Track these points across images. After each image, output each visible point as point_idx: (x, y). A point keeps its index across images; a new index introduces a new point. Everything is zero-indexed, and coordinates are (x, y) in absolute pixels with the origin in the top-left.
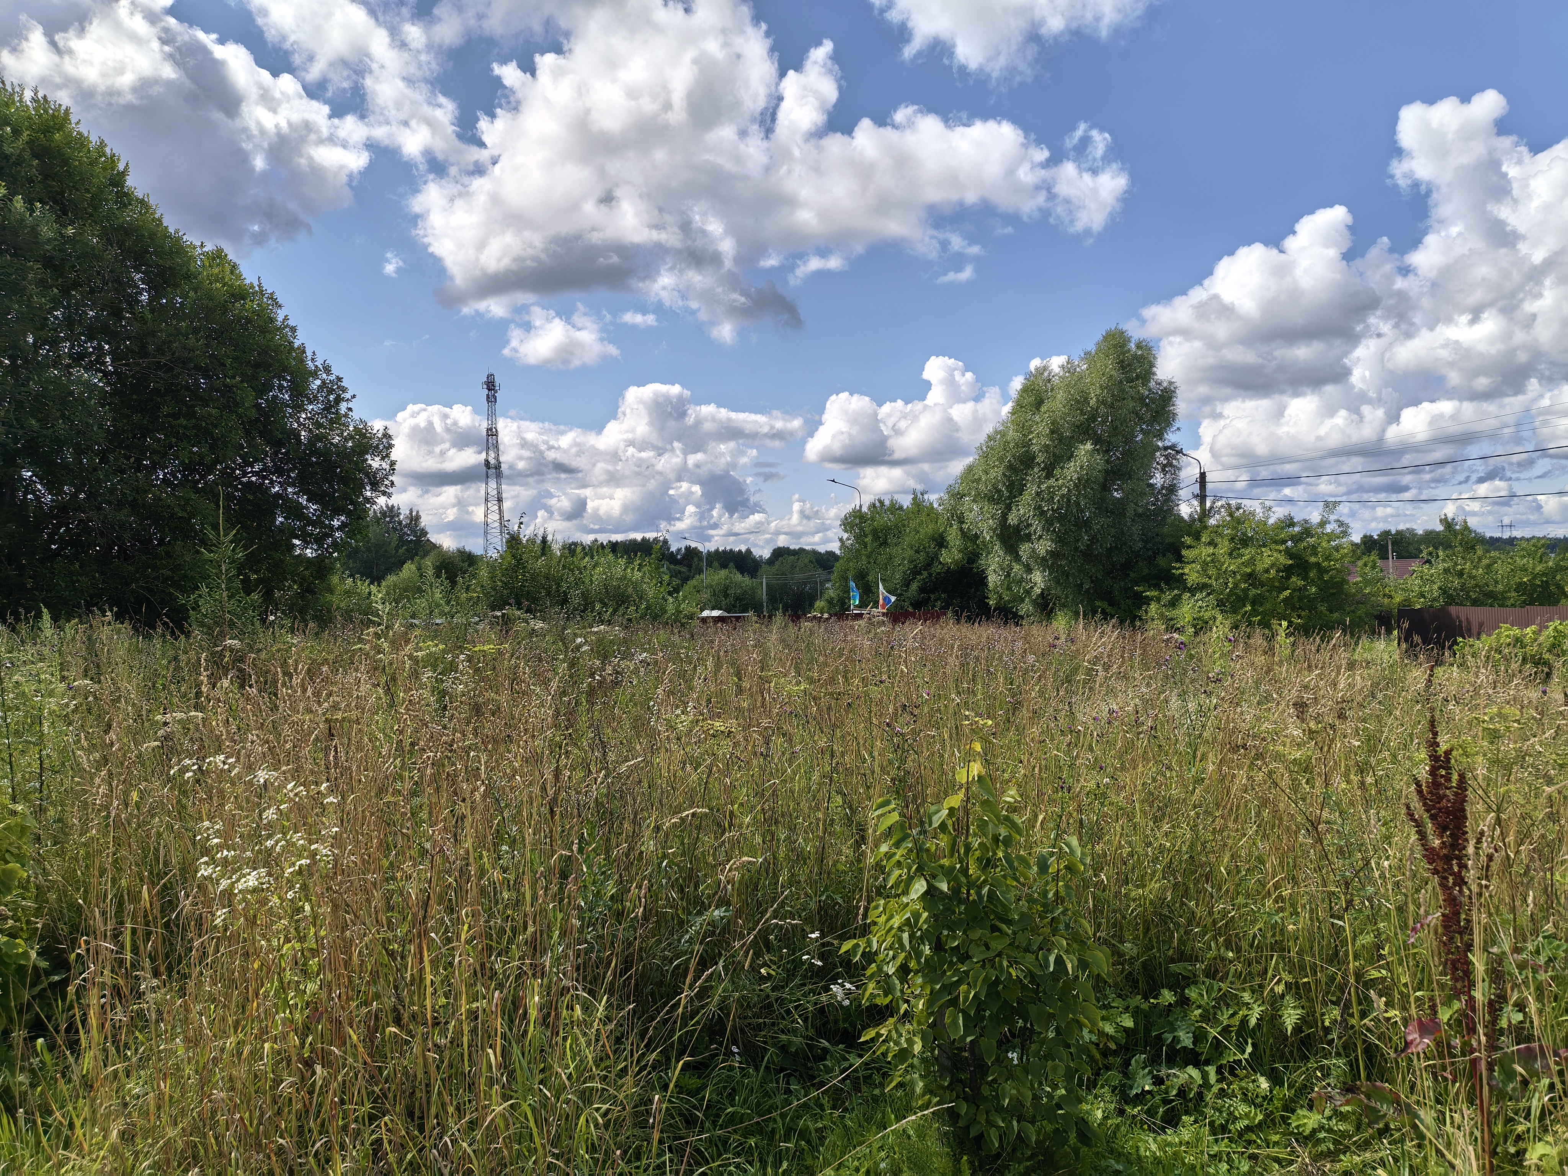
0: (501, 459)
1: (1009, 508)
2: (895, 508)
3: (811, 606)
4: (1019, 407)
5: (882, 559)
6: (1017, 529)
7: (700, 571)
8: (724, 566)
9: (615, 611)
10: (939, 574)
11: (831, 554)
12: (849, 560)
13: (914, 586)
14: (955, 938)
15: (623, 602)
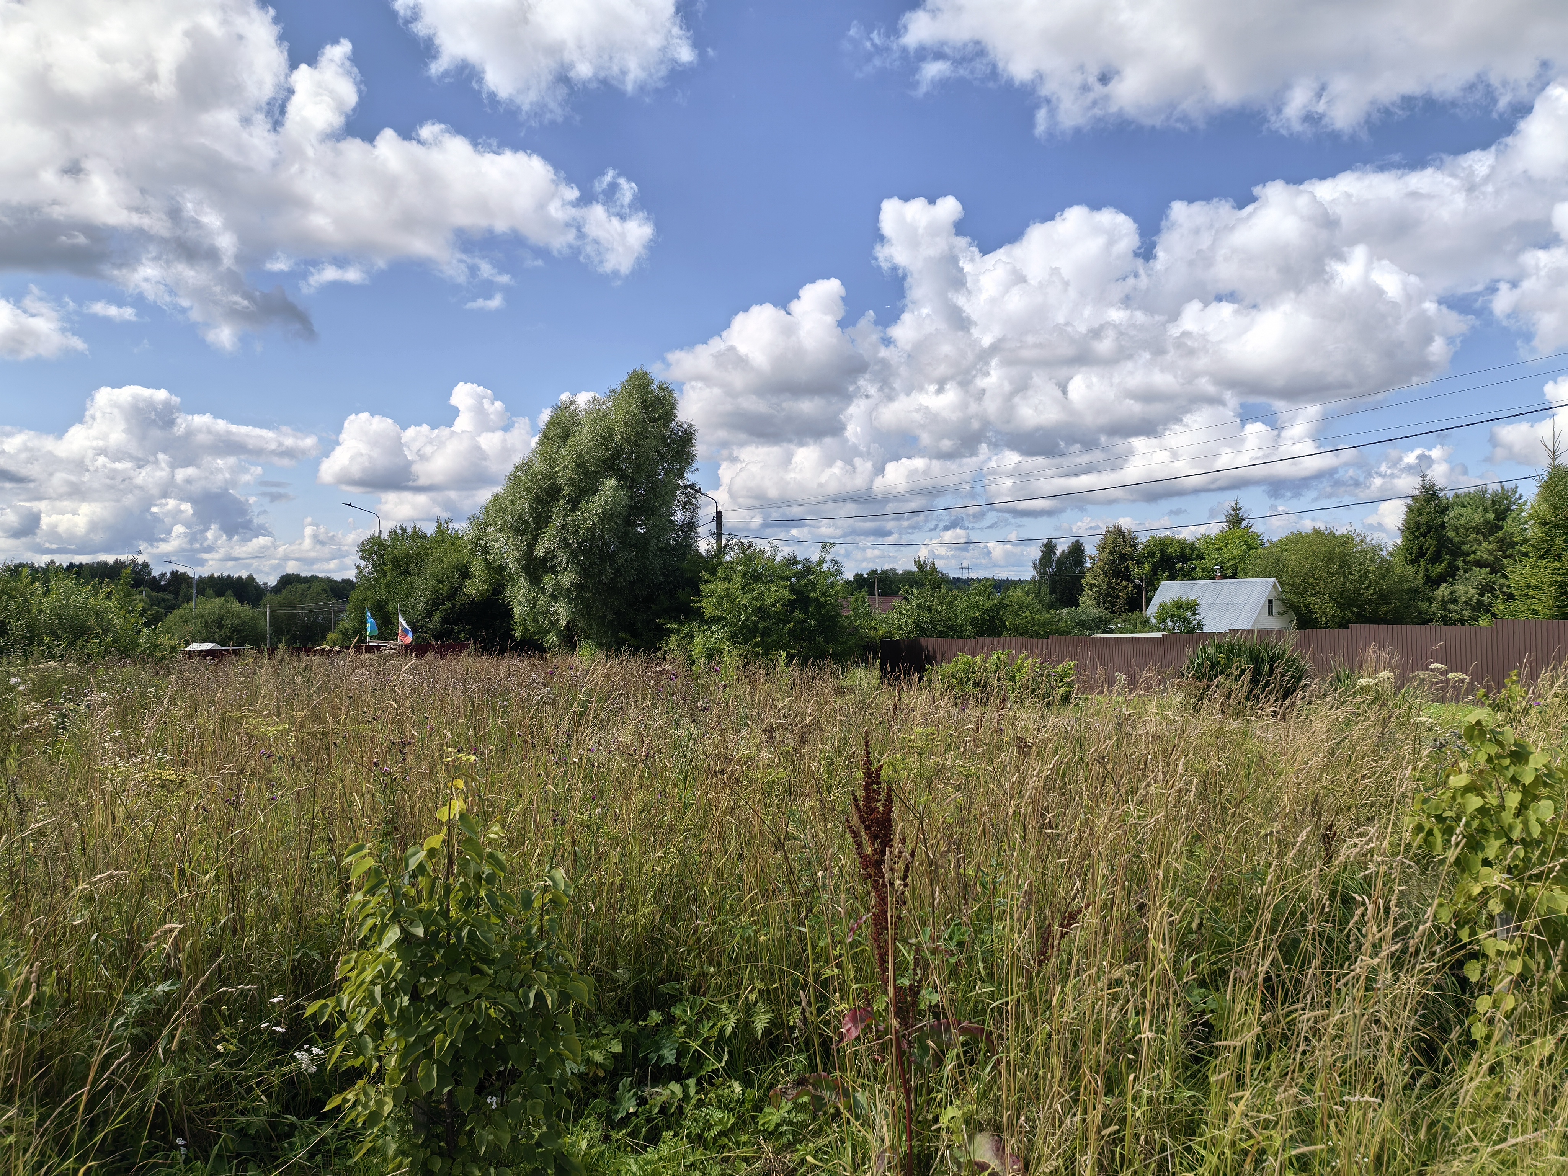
1: (535, 539)
2: (417, 535)
3: (323, 638)
4: (546, 438)
5: (403, 588)
6: (543, 561)
7: (189, 599)
8: (220, 593)
9: (71, 644)
10: (463, 604)
11: (347, 582)
12: (367, 589)
13: (437, 617)
14: (432, 985)
15: (82, 635)
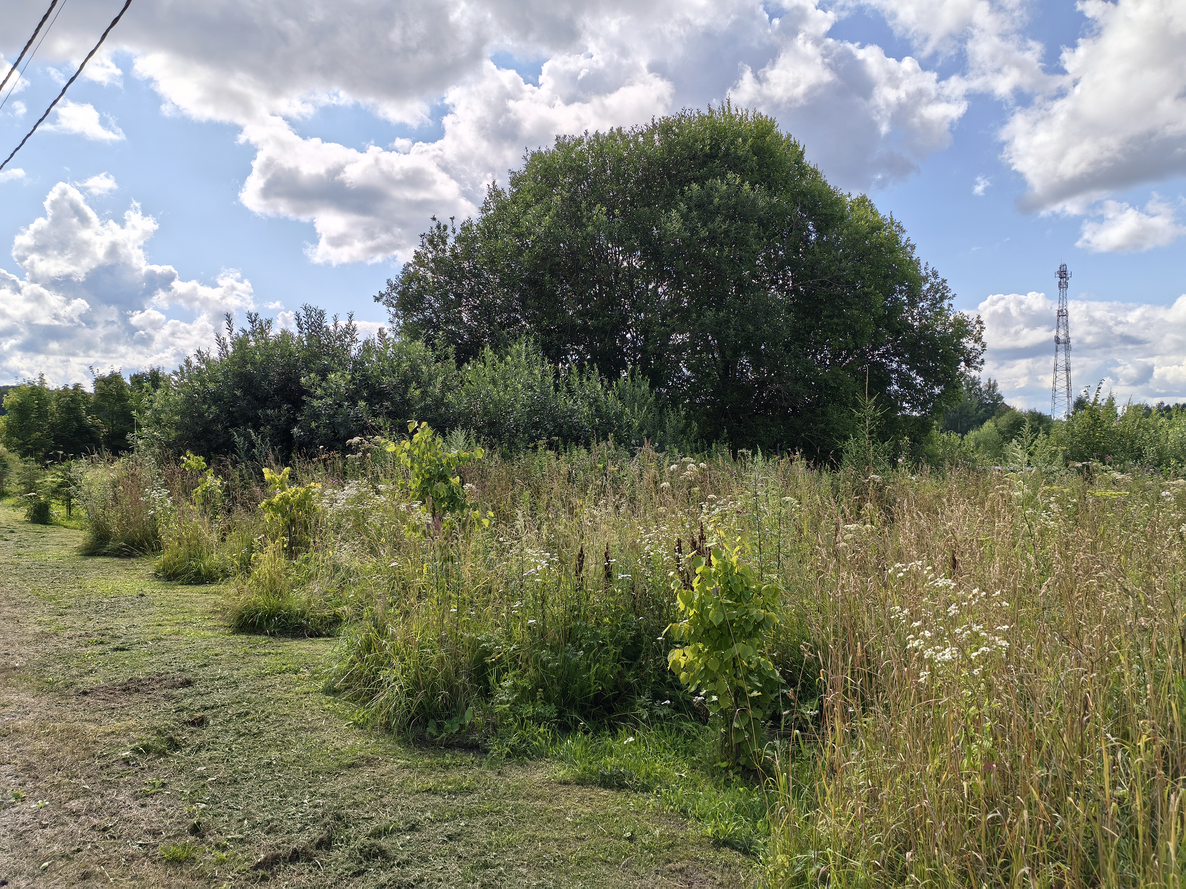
0: (1070, 335)
